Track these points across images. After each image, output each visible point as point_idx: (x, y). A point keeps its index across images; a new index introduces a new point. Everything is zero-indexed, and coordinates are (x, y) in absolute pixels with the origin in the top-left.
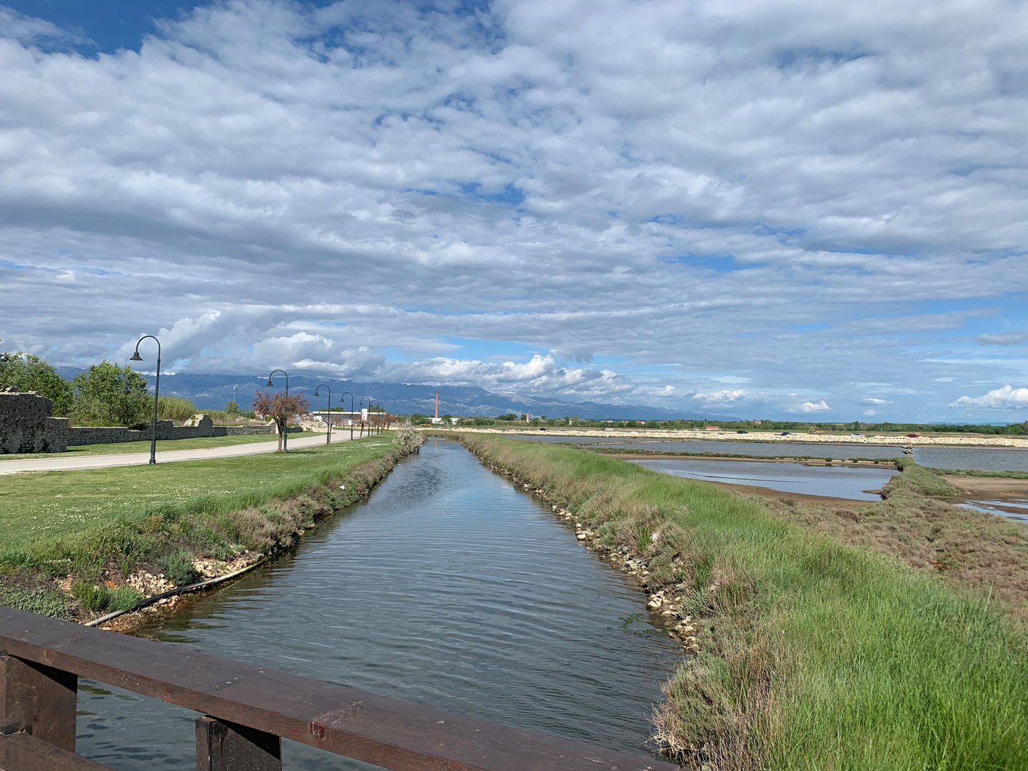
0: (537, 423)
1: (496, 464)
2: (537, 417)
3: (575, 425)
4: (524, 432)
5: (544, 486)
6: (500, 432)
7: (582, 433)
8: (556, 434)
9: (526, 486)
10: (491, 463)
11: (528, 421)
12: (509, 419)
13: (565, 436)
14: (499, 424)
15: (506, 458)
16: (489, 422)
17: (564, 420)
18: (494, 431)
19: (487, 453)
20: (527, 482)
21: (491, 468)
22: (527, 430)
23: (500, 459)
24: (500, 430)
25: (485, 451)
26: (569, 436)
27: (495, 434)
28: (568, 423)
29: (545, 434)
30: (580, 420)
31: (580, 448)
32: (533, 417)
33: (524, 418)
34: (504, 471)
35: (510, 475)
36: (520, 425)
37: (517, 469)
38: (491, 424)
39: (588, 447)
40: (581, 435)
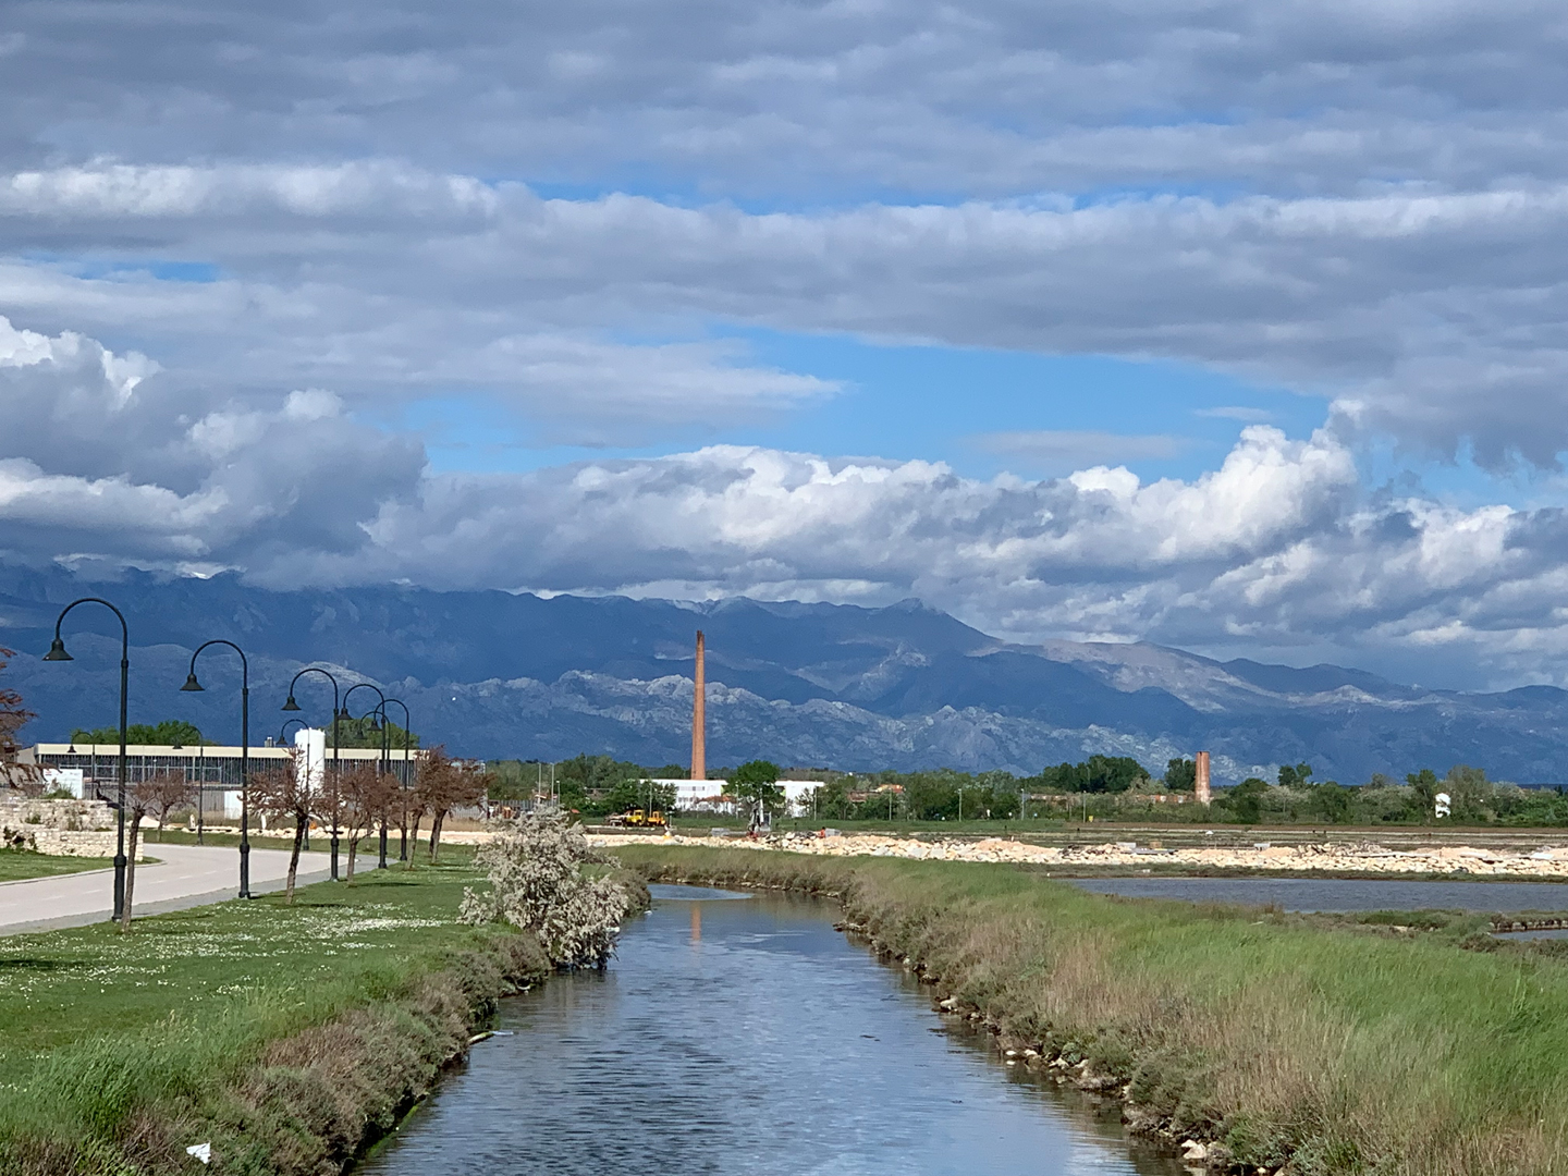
0: (1254, 805)
1: (1030, 1031)
2: (1258, 771)
3: (1466, 819)
4: (1185, 856)
5: (1299, 1155)
6: (1051, 855)
7: (1506, 862)
8: (1360, 865)
9: (1197, 1150)
10: (1004, 1026)
11: (1204, 795)
12: (1097, 786)
13: (1411, 876)
14: (1046, 810)
15: (1084, 997)
16: (987, 801)
17: (1408, 791)
18: (1017, 851)
19: (981, 973)
20: (1201, 1128)
21: (1001, 1055)
22: (1198, 843)
23: (1054, 1005)
24: (1048, 843)
25: (970, 960)
26: (1433, 877)
27: (1025, 867)
28: (1431, 803)
29: (1299, 865)
30: (1496, 789)
31: (1493, 947)
32: (1233, 773)
33: (1183, 778)
34: (1071, 1072)
35: (1105, 1090)
36: (1160, 819)
37: (1147, 1058)
38: (1000, 814)
40: (1500, 869)
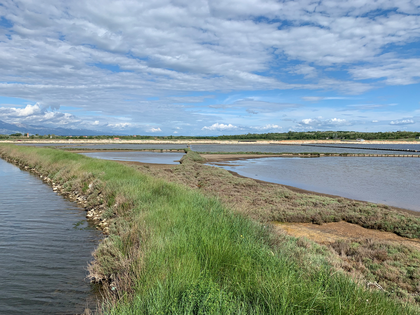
0: (33, 137)
1: (9, 157)
2: (33, 135)
3: (53, 138)
4: (26, 142)
5: (36, 167)
6: (13, 142)
7: (57, 142)
8: (43, 142)
9: (26, 167)
10: (6, 157)
11: (28, 137)
12: (17, 136)
13: (48, 143)
14: (12, 138)
15: (15, 154)
16: (6, 137)
17: (48, 136)
18: (9, 142)
19: (4, 152)
20: (26, 165)
21: (6, 160)
22: (28, 141)
23: (11, 155)
24: (12, 141)
25: (3, 151)
26: (50, 143)
27: (10, 143)
28: (50, 137)
29: (37, 142)
30: (56, 136)
31: (55, 149)
32: (31, 135)
33: (26, 135)
34: (13, 161)
35: (17, 162)
36: (24, 139)
37: (21, 159)
38: (7, 138)
39: (60, 148)
40: (56, 142)
